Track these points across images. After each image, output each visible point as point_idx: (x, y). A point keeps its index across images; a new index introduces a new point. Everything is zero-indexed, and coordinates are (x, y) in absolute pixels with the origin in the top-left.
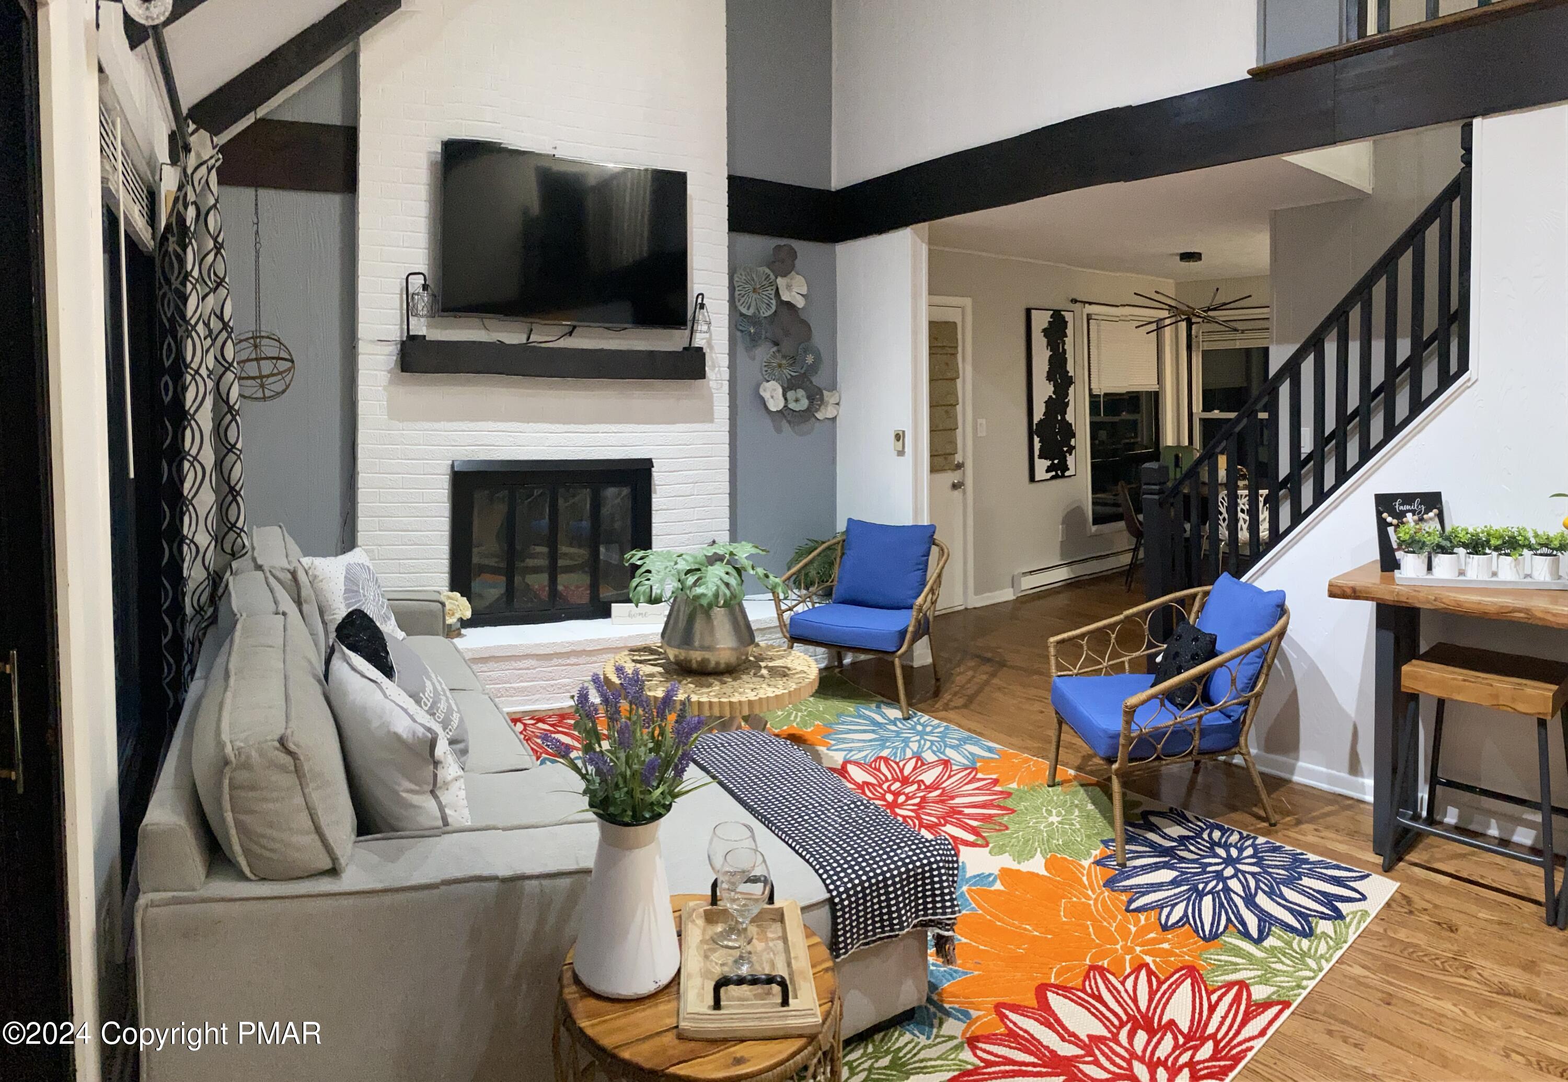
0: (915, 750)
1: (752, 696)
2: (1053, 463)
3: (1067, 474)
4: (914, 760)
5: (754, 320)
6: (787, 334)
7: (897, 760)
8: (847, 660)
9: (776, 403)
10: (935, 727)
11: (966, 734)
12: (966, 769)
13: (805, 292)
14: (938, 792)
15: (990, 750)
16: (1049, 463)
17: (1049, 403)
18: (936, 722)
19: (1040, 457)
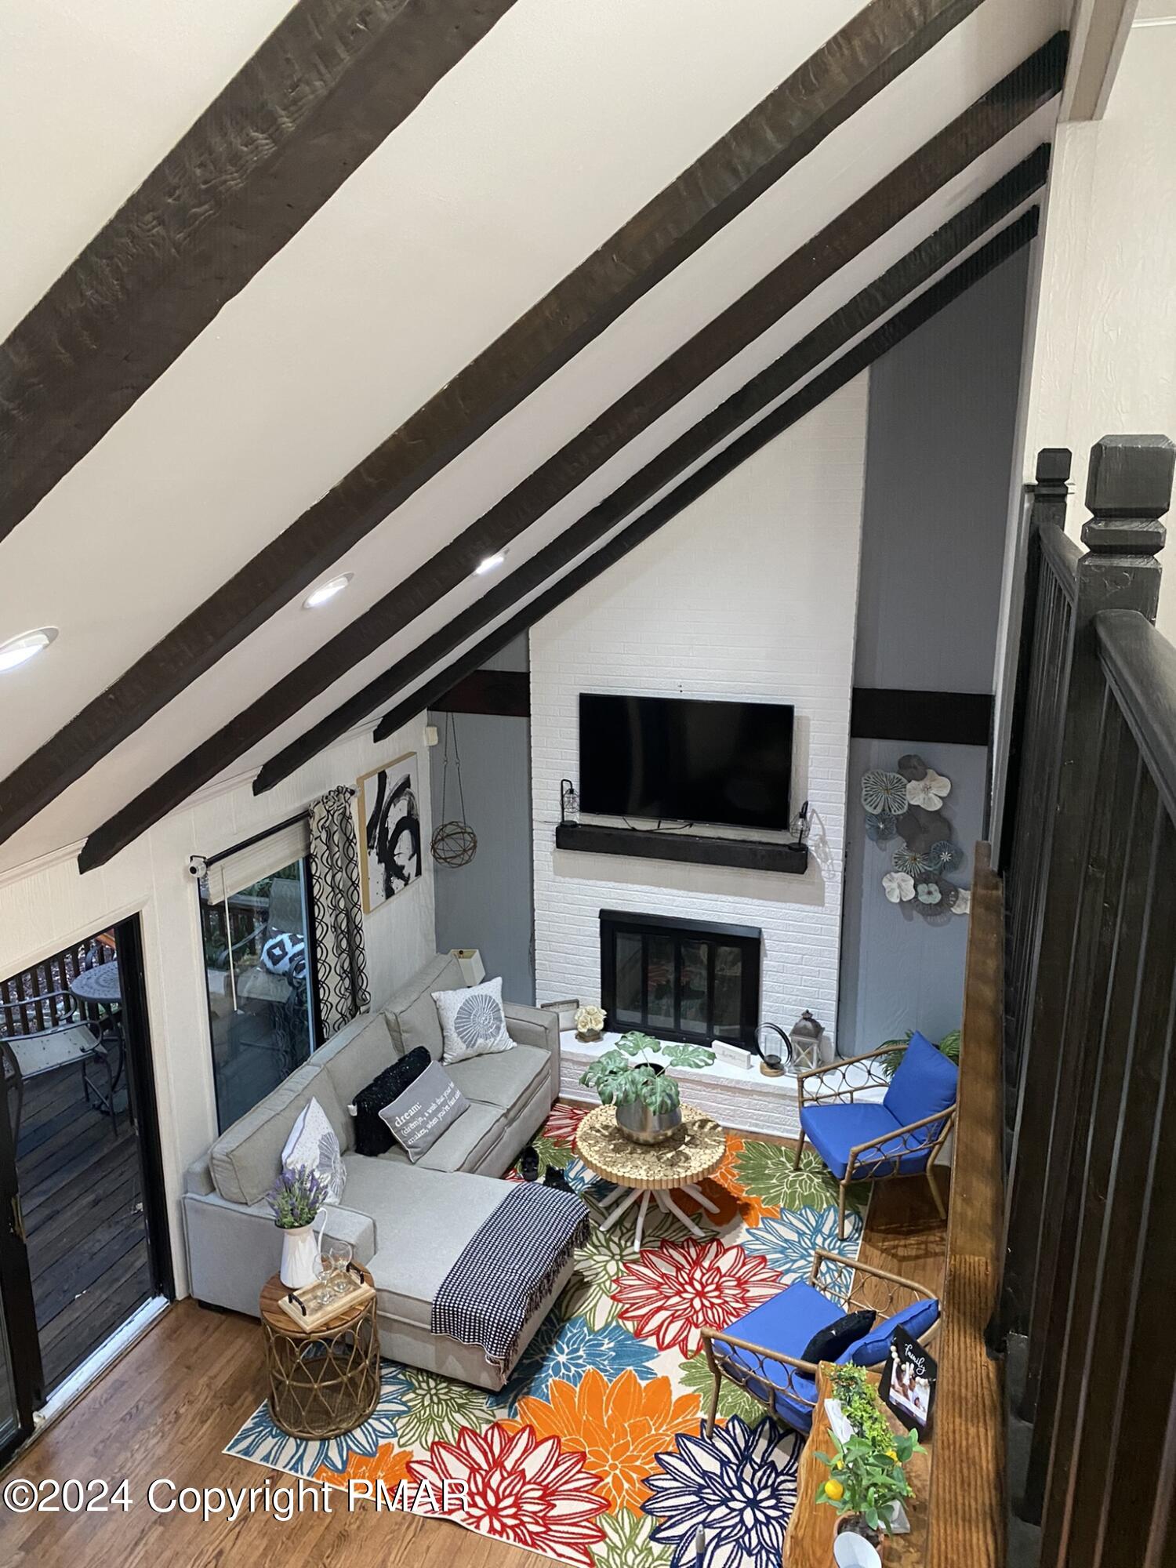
5: (883, 818)
6: (924, 830)
9: (904, 893)
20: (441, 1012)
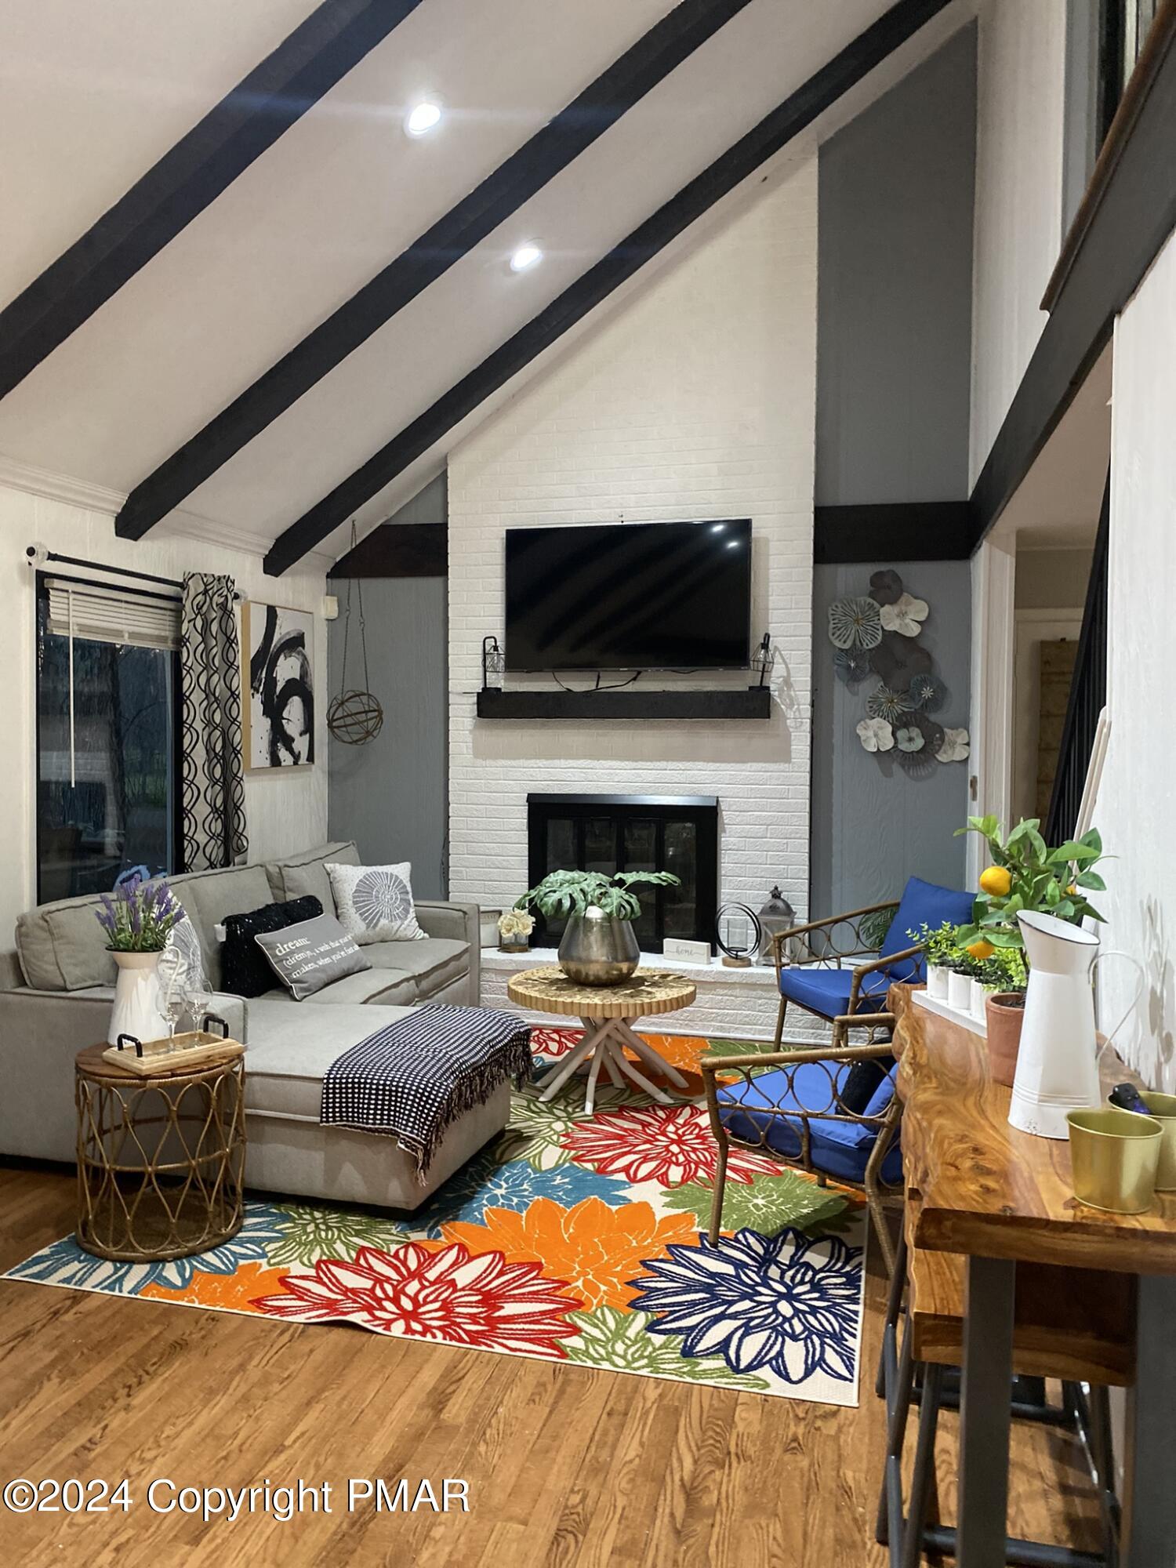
5: (854, 654)
6: (899, 664)
9: (881, 742)
13: (923, 617)
20: (336, 885)
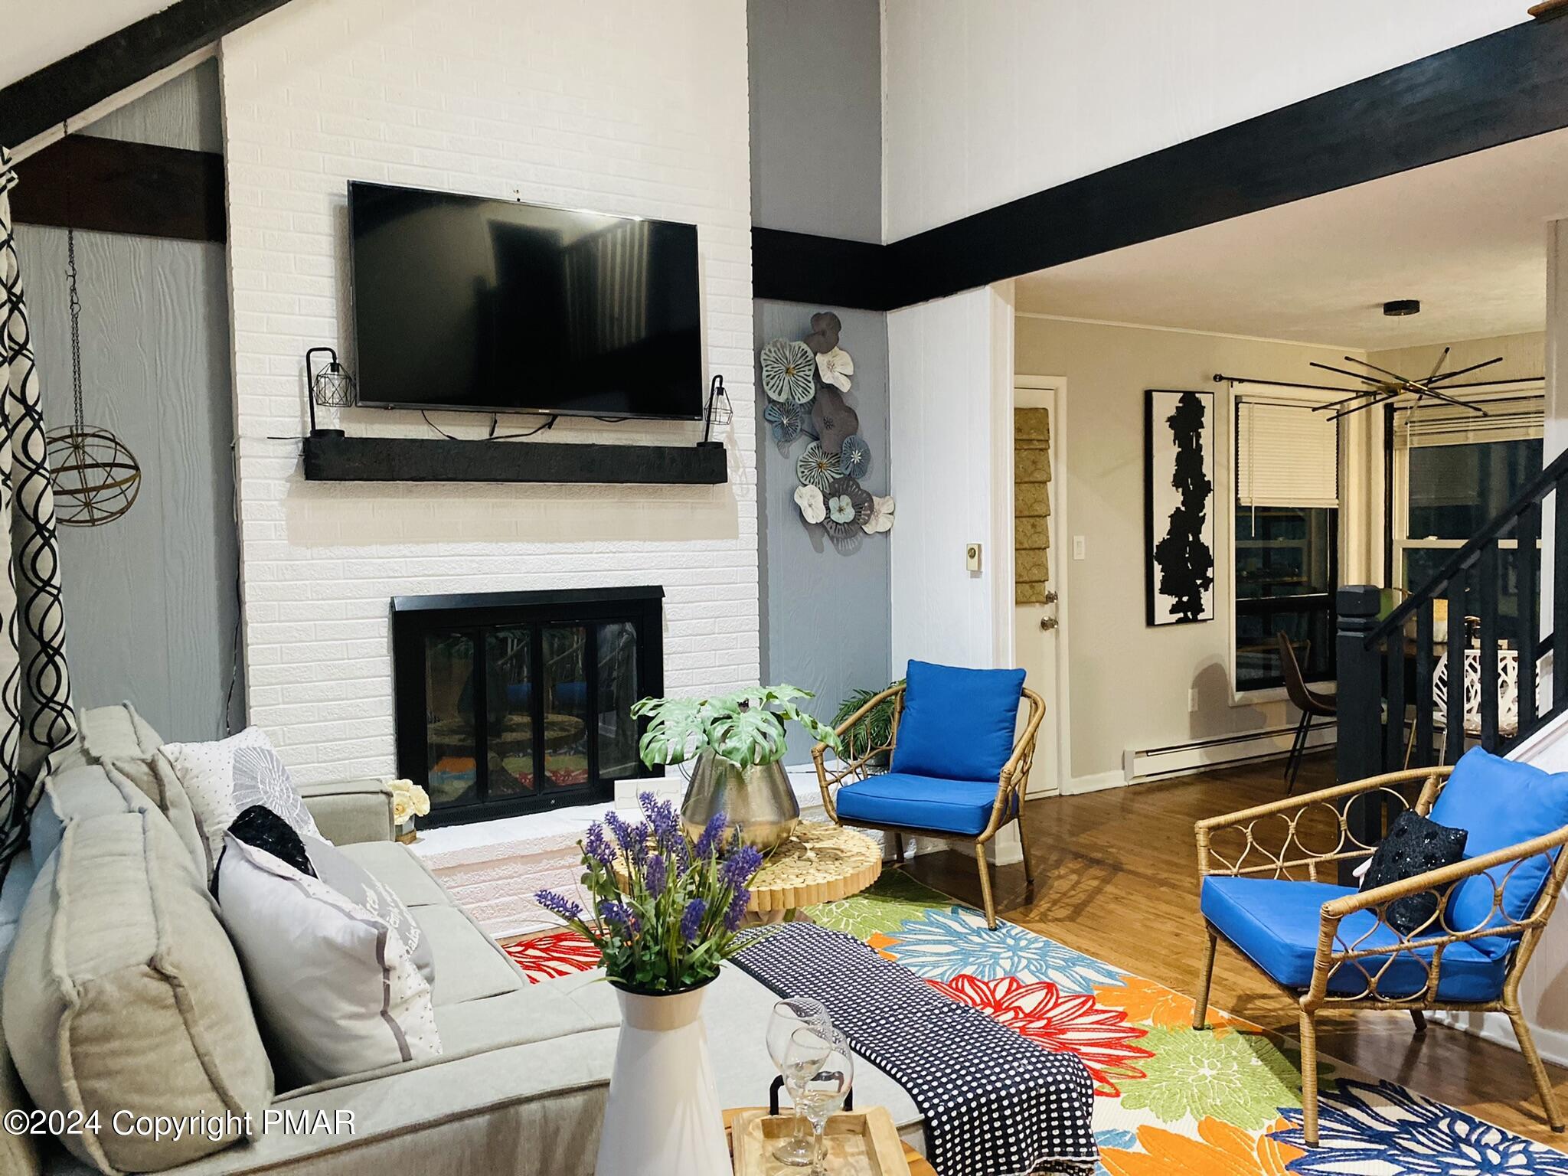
0: (1008, 969)
1: (798, 883)
2: (1180, 601)
3: (1200, 617)
4: (1008, 981)
5: (786, 408)
6: (828, 424)
7: (986, 980)
8: (910, 853)
9: (815, 514)
10: (1030, 942)
11: (1076, 953)
12: (1078, 997)
13: (850, 372)
14: (1043, 1023)
15: (1110, 975)
16: (1174, 600)
17: (1176, 517)
18: (1033, 935)
19: (1162, 592)
